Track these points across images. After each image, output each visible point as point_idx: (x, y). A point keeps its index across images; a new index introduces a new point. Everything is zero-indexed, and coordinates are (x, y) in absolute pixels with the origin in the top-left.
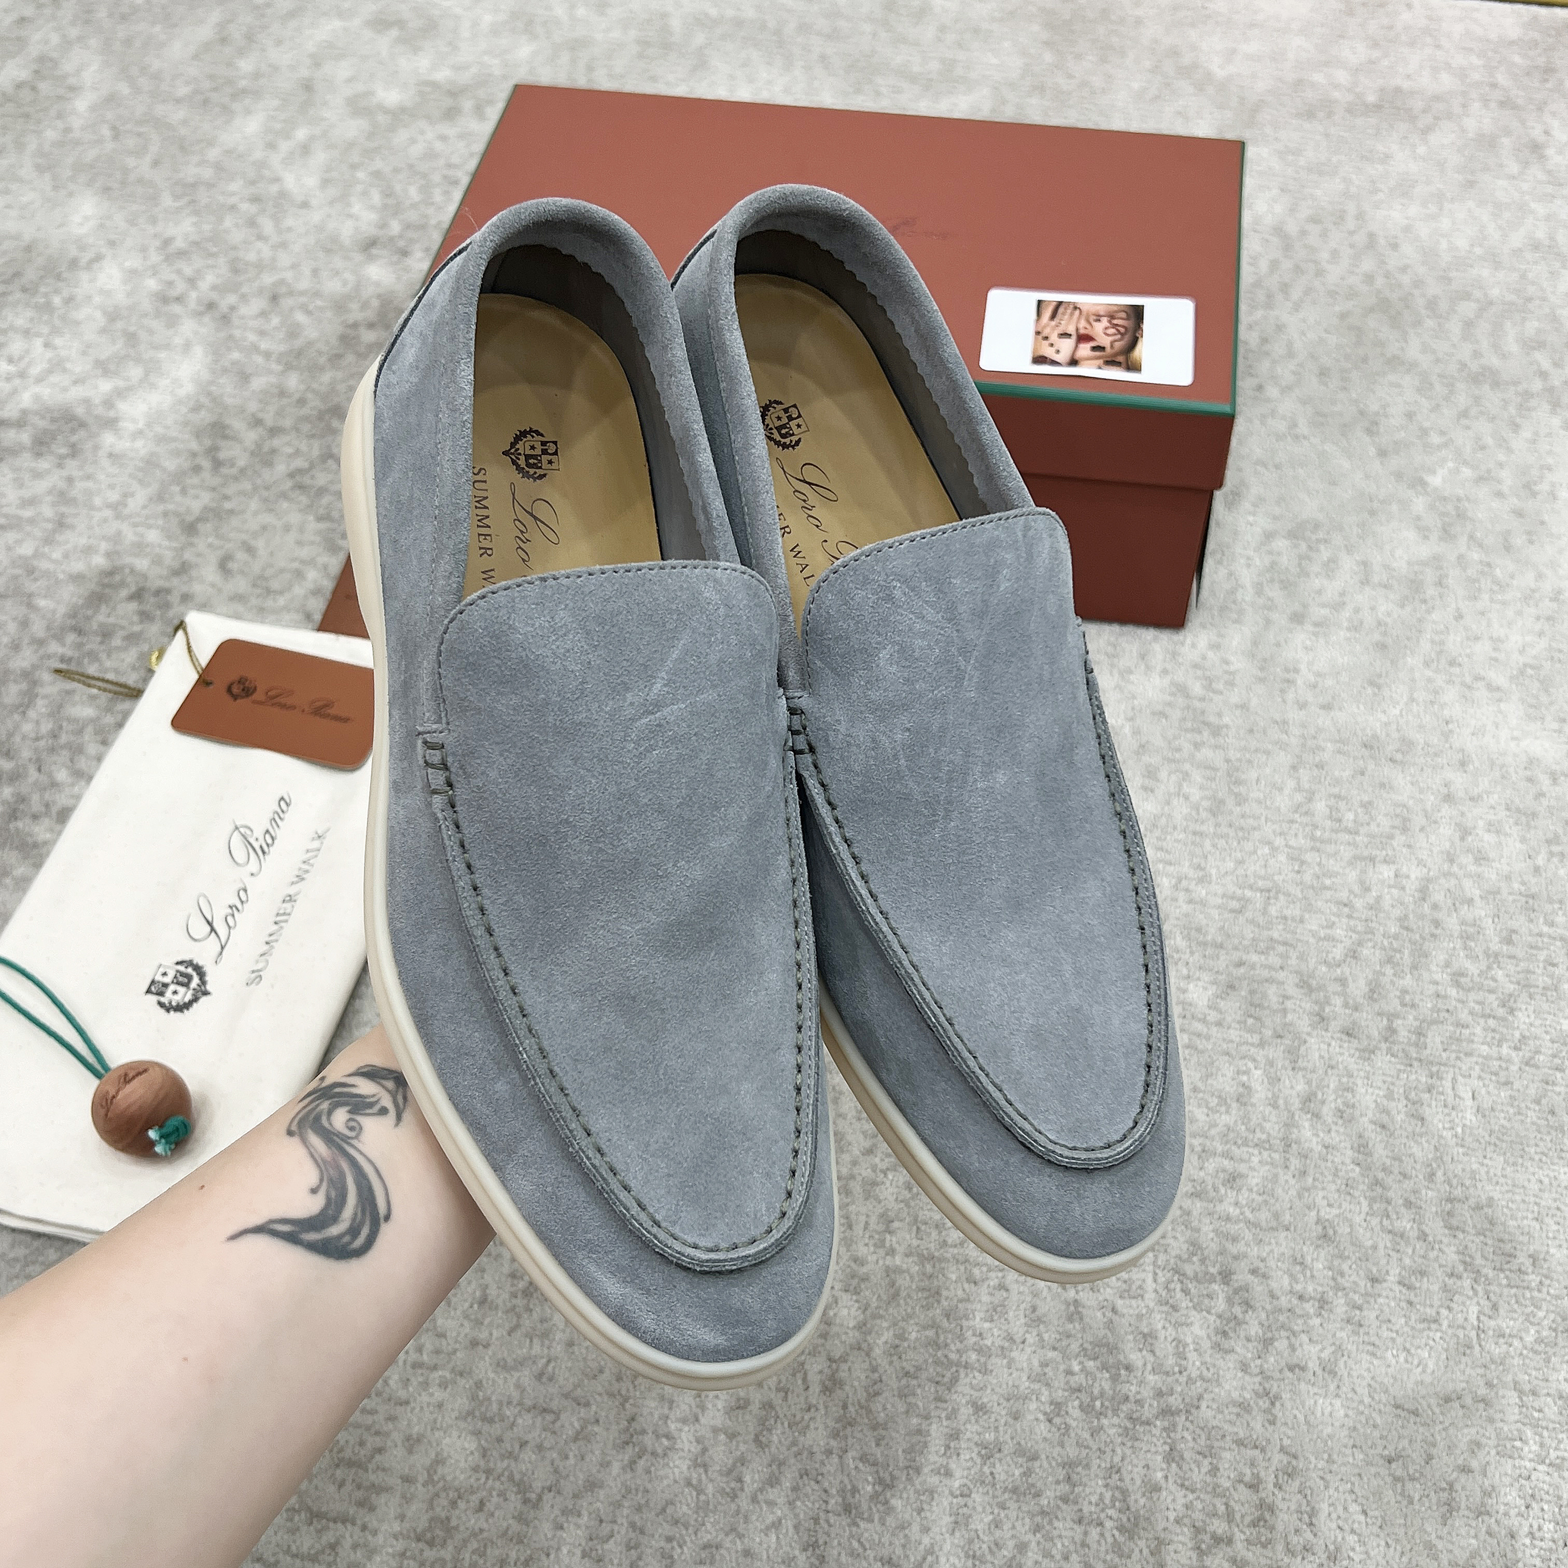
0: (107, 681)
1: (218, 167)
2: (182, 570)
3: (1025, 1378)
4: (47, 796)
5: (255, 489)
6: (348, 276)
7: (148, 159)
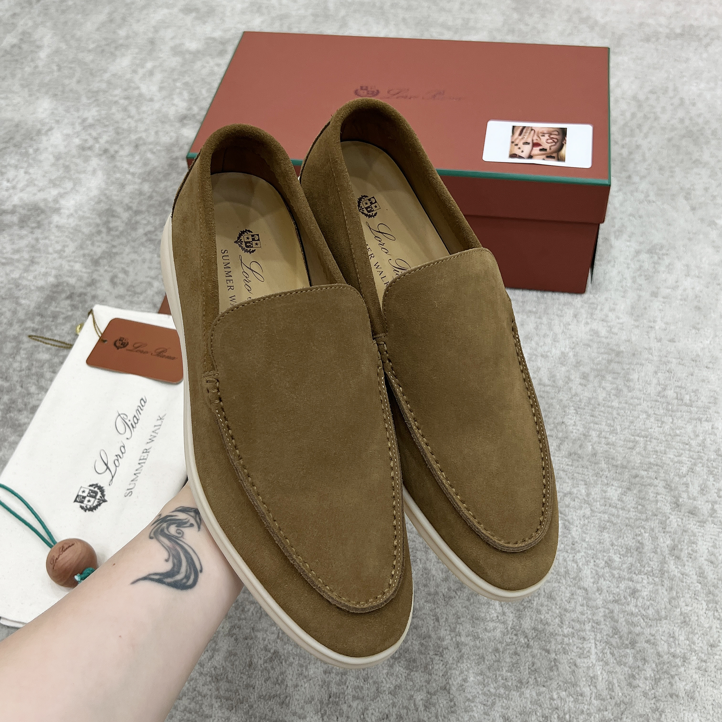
0: (55, 341)
1: (109, 83)
2: (92, 283)
3: (529, 703)
4: (25, 400)
5: (128, 242)
6: (173, 134)
7: (74, 80)
